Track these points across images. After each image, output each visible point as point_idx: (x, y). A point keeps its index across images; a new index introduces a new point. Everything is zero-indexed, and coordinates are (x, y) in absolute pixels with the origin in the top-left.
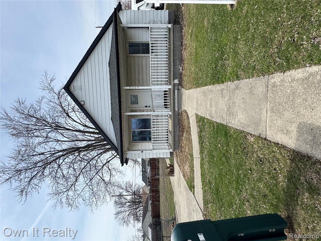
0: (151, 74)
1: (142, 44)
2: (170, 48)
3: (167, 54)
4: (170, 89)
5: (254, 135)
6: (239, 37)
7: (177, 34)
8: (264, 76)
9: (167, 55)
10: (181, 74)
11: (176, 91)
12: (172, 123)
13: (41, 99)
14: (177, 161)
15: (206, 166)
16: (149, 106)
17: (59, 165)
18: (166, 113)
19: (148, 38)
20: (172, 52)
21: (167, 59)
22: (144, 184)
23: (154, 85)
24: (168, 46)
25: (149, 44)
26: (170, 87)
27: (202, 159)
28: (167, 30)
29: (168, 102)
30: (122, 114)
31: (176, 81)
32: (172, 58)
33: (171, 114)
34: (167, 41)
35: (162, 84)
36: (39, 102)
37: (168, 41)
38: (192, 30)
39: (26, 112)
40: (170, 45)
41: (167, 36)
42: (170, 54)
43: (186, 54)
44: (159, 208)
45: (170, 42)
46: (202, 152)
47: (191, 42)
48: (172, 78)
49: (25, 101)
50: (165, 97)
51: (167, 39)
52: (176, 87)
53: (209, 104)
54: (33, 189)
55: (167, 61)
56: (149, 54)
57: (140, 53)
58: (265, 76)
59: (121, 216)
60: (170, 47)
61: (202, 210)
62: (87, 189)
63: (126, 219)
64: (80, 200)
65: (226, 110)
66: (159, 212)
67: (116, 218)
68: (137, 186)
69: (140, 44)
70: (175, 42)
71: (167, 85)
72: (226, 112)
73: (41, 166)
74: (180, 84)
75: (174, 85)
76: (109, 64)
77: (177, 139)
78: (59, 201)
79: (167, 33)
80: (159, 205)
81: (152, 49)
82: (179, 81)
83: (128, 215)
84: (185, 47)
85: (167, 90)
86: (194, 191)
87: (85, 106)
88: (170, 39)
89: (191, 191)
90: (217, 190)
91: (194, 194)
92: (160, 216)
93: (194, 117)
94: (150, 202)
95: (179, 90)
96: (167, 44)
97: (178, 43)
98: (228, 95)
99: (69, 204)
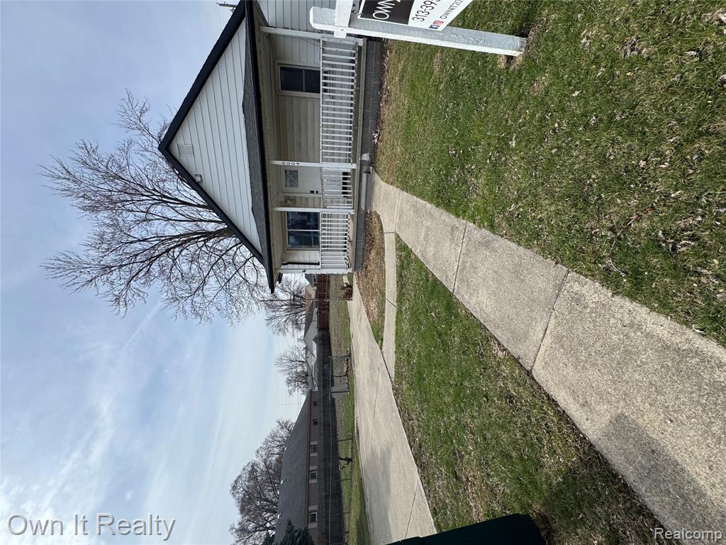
0: (321, 140)
1: (306, 70)
2: (358, 91)
3: (352, 102)
4: (354, 170)
5: (505, 350)
6: (513, 144)
7: (374, 63)
8: (556, 263)
9: (351, 105)
10: (376, 146)
11: (364, 175)
12: (354, 228)
13: (126, 145)
14: (358, 284)
15: (406, 326)
16: (317, 192)
17: (174, 260)
18: (345, 212)
19: (317, 61)
20: (361, 100)
21: (352, 114)
22: (308, 283)
23: (327, 160)
24: (355, 86)
25: (319, 72)
26: (354, 166)
27: (399, 312)
28: (354, 52)
29: (350, 193)
30: (270, 210)
31: (366, 157)
32: (361, 111)
33: (353, 213)
34: (353, 75)
35: (339, 161)
36: (125, 150)
37: (356, 75)
38: (405, 66)
39: (102, 167)
40: (358, 84)
41: (354, 65)
42: (357, 102)
43: (387, 112)
44: (328, 318)
45: (358, 78)
46: (400, 300)
47: (401, 91)
48: (359, 150)
49: (97, 147)
50: (344, 183)
51: (354, 71)
52: (365, 168)
53: (423, 234)
54: (135, 297)
55: (351, 118)
56: (319, 93)
57: (302, 90)
58: (559, 265)
59: (275, 322)
60: (358, 88)
61: (393, 380)
62: (222, 294)
63: (282, 327)
64: (213, 309)
65: (456, 268)
66: (328, 324)
67: (268, 325)
68: (298, 284)
69: (302, 70)
70: (369, 79)
71: (350, 162)
72: (455, 270)
73: (144, 262)
74: (372, 162)
75: (362, 163)
76: (243, 106)
77: (360, 253)
78: (181, 309)
79: (354, 58)
80: (328, 316)
81: (325, 84)
82: (370, 156)
83: (285, 321)
84: (388, 96)
85: (349, 171)
86: (382, 344)
87: (203, 185)
88: (359, 72)
89: (378, 342)
90: (420, 373)
91: (381, 349)
92: (328, 328)
93: (393, 237)
94: (316, 310)
95: (369, 173)
96: (353, 81)
97: (374, 82)
98: (464, 245)
99: (197, 314)
